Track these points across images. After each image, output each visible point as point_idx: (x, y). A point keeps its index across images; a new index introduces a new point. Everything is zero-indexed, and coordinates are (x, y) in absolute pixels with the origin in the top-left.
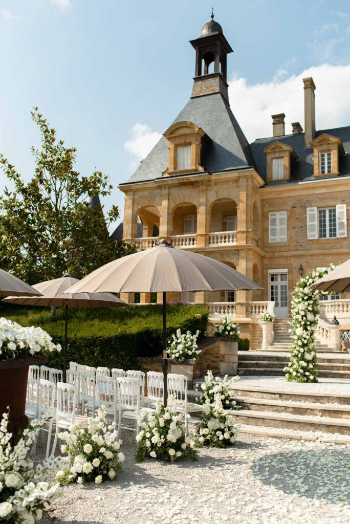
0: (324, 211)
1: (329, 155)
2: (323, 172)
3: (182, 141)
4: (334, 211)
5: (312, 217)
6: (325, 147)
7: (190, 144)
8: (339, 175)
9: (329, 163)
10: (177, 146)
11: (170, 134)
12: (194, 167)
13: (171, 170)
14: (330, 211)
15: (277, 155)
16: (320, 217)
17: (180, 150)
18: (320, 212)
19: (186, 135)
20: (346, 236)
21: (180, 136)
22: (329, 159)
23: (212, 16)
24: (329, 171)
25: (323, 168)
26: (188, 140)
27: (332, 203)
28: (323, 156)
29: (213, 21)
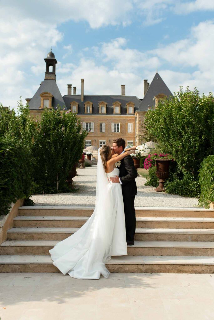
0: (87, 124)
1: (89, 107)
2: (88, 112)
3: (46, 98)
4: (90, 124)
5: (84, 125)
6: (88, 105)
7: (49, 99)
8: (92, 114)
9: (89, 110)
10: (44, 99)
11: (42, 95)
12: (50, 107)
13: (42, 107)
14: (89, 124)
15: (74, 105)
16: (86, 125)
17: (45, 101)
18: (86, 124)
19: (47, 96)
20: (93, 132)
21: (45, 96)
22: (89, 108)
23: (51, 50)
24: (89, 112)
25: (88, 111)
26: (48, 98)
27: (90, 122)
28: (88, 107)
29: (51, 52)
